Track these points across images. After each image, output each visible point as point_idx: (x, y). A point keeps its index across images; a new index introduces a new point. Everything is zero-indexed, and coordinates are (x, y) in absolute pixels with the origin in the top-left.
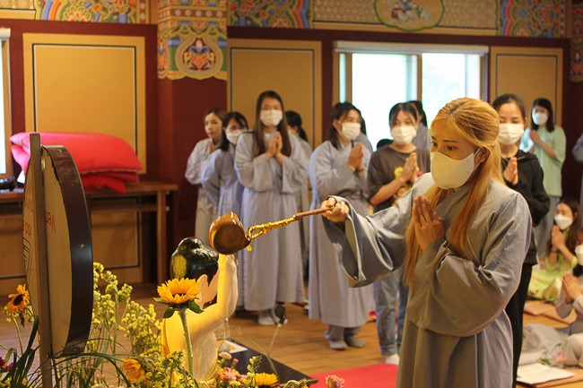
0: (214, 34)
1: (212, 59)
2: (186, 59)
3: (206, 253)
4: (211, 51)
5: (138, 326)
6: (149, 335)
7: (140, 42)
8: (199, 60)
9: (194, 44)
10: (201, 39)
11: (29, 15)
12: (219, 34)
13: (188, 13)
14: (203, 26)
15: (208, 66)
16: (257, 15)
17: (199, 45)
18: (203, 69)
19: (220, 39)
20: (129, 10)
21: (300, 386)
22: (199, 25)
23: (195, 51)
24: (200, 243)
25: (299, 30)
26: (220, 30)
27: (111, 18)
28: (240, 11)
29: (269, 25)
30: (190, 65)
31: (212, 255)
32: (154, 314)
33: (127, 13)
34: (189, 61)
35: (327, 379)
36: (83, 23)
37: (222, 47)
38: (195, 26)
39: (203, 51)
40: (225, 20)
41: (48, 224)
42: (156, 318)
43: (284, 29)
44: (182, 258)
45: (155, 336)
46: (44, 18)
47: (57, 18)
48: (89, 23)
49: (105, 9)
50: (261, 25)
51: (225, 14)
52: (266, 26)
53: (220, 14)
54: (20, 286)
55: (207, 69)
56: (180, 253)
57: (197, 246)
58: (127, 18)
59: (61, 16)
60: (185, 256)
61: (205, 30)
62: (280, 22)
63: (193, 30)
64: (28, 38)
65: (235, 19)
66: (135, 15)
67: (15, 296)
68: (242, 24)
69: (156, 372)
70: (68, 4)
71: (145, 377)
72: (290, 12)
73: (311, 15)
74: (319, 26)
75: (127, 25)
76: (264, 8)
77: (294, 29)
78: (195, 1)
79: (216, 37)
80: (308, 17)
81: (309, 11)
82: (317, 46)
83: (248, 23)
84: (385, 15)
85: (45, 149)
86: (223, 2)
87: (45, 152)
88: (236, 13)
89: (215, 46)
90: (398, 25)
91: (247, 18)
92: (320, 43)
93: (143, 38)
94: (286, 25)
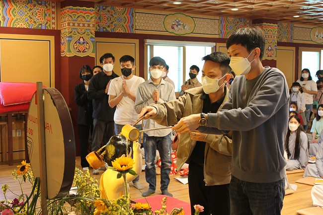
1: (88, 47)
2: (75, 47)
3: (124, 143)
4: (87, 43)
7: (52, 38)
8: (81, 47)
9: (79, 40)
10: (82, 37)
12: (91, 35)
13: (76, 25)
14: (83, 31)
15: (86, 50)
16: (109, 26)
17: (81, 40)
18: (83, 52)
19: (92, 38)
20: (47, 23)
22: (81, 30)
23: (80, 43)
24: (121, 138)
25: (129, 34)
26: (91, 33)
27: (38, 26)
28: (101, 24)
29: (114, 31)
30: (77, 50)
32: (89, 174)
34: (76, 48)
36: (24, 28)
37: (92, 41)
38: (79, 31)
39: (83, 43)
40: (94, 28)
41: (46, 130)
43: (121, 33)
44: (112, 146)
46: (5, 26)
47: (11, 26)
48: (27, 28)
49: (35, 22)
50: (110, 31)
51: (94, 25)
53: (91, 25)
54: (23, 161)
55: (85, 52)
56: (111, 143)
57: (120, 140)
58: (46, 26)
59: (13, 25)
60: (114, 145)
61: (84, 33)
62: (120, 30)
63: (78, 33)
65: (98, 28)
66: (50, 25)
67: (21, 166)
68: (101, 31)
69: (113, 206)
70: (17, 19)
71: (108, 210)
72: (124, 25)
73: (134, 27)
74: (138, 32)
75: (46, 30)
76: (112, 23)
77: (126, 33)
78: (79, 19)
79: (89, 36)
80: (133, 28)
81: (133, 25)
82: (137, 41)
83: (104, 30)
84: (169, 28)
85: (45, 89)
86: (93, 20)
87: (45, 92)
88: (98, 25)
89: (89, 41)
90: (175, 32)
91: (104, 28)
92: (138, 40)
93: (54, 37)
94: (122, 31)
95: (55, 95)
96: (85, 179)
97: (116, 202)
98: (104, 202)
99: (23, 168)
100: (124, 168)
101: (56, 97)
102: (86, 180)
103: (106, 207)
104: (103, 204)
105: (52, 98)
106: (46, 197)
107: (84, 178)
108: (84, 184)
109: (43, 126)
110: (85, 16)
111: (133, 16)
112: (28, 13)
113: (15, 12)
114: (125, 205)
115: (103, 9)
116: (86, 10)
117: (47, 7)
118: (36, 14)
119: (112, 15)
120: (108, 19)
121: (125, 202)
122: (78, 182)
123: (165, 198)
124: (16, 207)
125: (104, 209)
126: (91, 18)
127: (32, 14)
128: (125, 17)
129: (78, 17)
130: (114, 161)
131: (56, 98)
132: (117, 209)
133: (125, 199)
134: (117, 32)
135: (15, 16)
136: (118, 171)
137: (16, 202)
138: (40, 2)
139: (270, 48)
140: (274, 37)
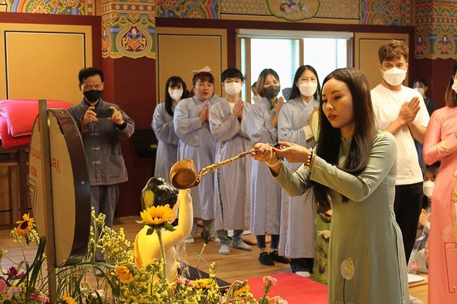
0: (146, 23)
1: (144, 43)
2: (124, 43)
3: (168, 188)
4: (143, 37)
5: (112, 245)
6: (120, 251)
7: (88, 30)
8: (134, 44)
9: (130, 31)
10: (136, 28)
11: (2, 9)
12: (149, 24)
13: (125, 7)
14: (137, 17)
15: (141, 48)
16: (178, 9)
17: (134, 32)
18: (137, 51)
19: (150, 28)
20: (80, 5)
21: (244, 285)
22: (134, 16)
23: (131, 37)
24: (163, 180)
25: (210, 20)
26: (150, 20)
27: (65, 11)
28: (165, 5)
29: (187, 17)
30: (128, 48)
31: (172, 189)
32: (124, 235)
33: (78, 7)
34: (126, 44)
35: (264, 279)
36: (44, 14)
37: (151, 34)
38: (131, 17)
39: (137, 37)
40: (153, 12)
41: (53, 168)
42: (125, 238)
43: (199, 19)
44: (151, 192)
45: (125, 252)
46: (13, 11)
47: (24, 11)
48: (49, 15)
49: (60, 4)
50: (181, 17)
51: (153, 8)
52: (184, 17)
53: (150, 8)
54: (25, 215)
55: (140, 50)
56: (149, 188)
57: (161, 183)
58: (78, 11)
59: (27, 9)
60: (152, 190)
61: (139, 20)
62: (196, 15)
63: (129, 20)
64: (2, 27)
65: (161, 12)
66: (84, 9)
67: (22, 222)
68: (166, 16)
69: (141, 275)
70: (32, 0)
71: (133, 279)
72: (203, 6)
73: (219, 9)
74: (225, 17)
75: (77, 16)
76: (183, 3)
77: (206, 20)
79: (147, 25)
80: (217, 11)
81: (217, 6)
82: (224, 32)
83: (171, 15)
84: (276, 9)
85: (51, 111)
87: (51, 113)
88: (161, 8)
89: (146, 33)
90: (285, 16)
91: (170, 11)
92: (226, 30)
93: (90, 27)
94: (200, 17)
95: (64, 118)
96: (118, 242)
97: (145, 269)
98: (129, 268)
99: (25, 225)
100: (157, 221)
101: (64, 121)
102: (119, 244)
103: (131, 275)
104: (128, 271)
105: (58, 123)
106: (53, 264)
107: (116, 241)
108: (117, 250)
109: (49, 162)
114: (157, 273)
121: (157, 268)
122: (107, 246)
123: (214, 263)
124: (14, 279)
125: (129, 278)
131: (65, 123)
132: (148, 279)
133: (157, 263)
134: (192, 19)
136: (149, 225)
137: (13, 272)
139: (445, 39)
140: (453, 20)
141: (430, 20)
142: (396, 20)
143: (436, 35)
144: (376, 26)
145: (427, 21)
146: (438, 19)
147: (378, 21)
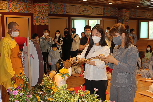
1: (45, 21)
2: (40, 21)
4: (45, 19)
7: (30, 17)
8: (43, 21)
9: (42, 17)
10: (43, 16)
11: (6, 11)
13: (40, 11)
14: (43, 13)
15: (45, 22)
16: (54, 11)
17: (43, 18)
18: (43, 23)
19: (47, 16)
20: (27, 10)
23: (42, 19)
25: (63, 14)
26: (47, 14)
27: (23, 12)
29: (57, 14)
30: (41, 22)
36: (17, 13)
37: (47, 18)
38: (42, 13)
39: (43, 19)
46: (9, 12)
47: (12, 12)
48: (19, 13)
49: (22, 10)
52: (56, 14)
53: (47, 11)
56: (58, 63)
59: (13, 11)
61: (44, 14)
62: (59, 13)
63: (41, 14)
64: (5, 16)
66: (28, 11)
68: (51, 13)
70: (14, 9)
71: (58, 90)
72: (61, 11)
73: (66, 11)
74: (67, 14)
75: (27, 13)
76: (56, 10)
78: (42, 8)
80: (65, 12)
81: (65, 11)
82: (67, 18)
84: (81, 12)
85: (30, 40)
86: (48, 9)
88: (50, 11)
90: (84, 14)
91: (52, 12)
93: (30, 16)
94: (60, 14)
95: (35, 42)
96: (47, 78)
100: (64, 73)
104: (56, 88)
105: (33, 44)
110: (44, 7)
111: (65, 7)
112: (19, 6)
113: (13, 6)
115: (52, 4)
116: (44, 4)
117: (27, 3)
118: (22, 6)
119: (56, 6)
120: (54, 8)
123: (82, 85)
126: (47, 8)
127: (21, 6)
128: (61, 7)
129: (41, 7)
130: (60, 70)
131: (35, 44)
135: (13, 7)
136: (62, 74)
137: (18, 88)
138: (24, 1)
139: (126, 20)
140: (128, 15)
141: (122, 15)
142: (113, 15)
143: (124, 19)
144: (108, 16)
145: (121, 15)
146: (124, 15)
147: (109, 15)
